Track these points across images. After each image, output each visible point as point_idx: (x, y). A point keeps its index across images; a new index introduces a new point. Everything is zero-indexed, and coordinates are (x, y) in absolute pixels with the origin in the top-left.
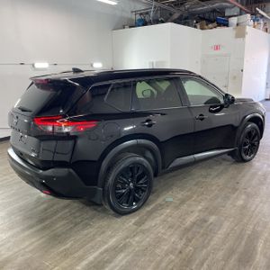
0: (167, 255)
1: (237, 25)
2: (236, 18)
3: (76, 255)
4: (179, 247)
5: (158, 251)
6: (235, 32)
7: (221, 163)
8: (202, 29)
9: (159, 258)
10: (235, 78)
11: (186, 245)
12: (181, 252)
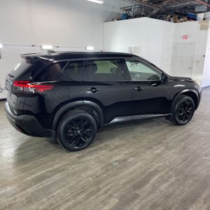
0: (87, 177)
1: (204, 19)
2: (203, 14)
3: (31, 171)
4: (99, 173)
5: (83, 175)
6: (199, 25)
7: (160, 124)
8: (175, 22)
9: (81, 179)
10: (198, 61)
11: (104, 173)
12: (97, 177)
